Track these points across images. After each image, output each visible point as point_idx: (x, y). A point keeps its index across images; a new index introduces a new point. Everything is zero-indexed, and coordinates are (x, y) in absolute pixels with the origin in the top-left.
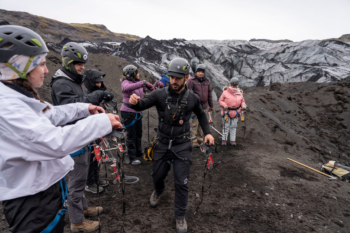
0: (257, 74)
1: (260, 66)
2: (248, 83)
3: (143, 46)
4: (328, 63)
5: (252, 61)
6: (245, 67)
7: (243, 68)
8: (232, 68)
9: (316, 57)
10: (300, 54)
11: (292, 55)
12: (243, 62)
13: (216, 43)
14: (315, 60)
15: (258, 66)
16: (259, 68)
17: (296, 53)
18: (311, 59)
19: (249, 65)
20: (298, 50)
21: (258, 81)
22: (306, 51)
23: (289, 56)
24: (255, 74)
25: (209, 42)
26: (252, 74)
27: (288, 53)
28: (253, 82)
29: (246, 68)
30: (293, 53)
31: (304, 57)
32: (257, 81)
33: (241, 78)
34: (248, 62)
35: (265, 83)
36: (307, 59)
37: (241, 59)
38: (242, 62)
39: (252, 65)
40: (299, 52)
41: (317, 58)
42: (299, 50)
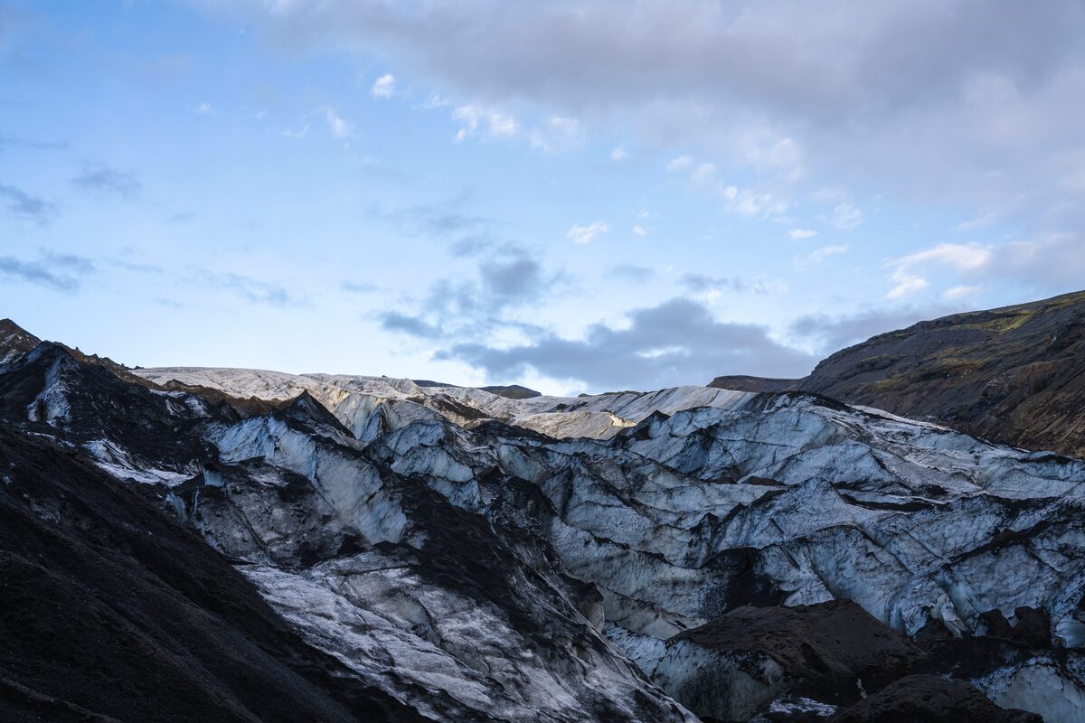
0: (680, 539)
1: (677, 500)
2: (663, 589)
3: (72, 374)
4: (902, 485)
5: (619, 471)
6: (595, 504)
7: (577, 510)
8: (537, 507)
9: (829, 457)
10: (737, 445)
11: (695, 449)
12: (577, 480)
13: (290, 387)
14: (830, 470)
15: (664, 498)
16: (674, 507)
17: (714, 439)
18: (804, 464)
19: (614, 494)
20: (717, 425)
21: (727, 574)
22: (763, 431)
23: (682, 451)
24: (664, 539)
25: (251, 381)
26: (649, 536)
27: (674, 439)
28: (697, 579)
29: (600, 509)
30: (698, 438)
31: (762, 457)
32: (720, 577)
33: (616, 563)
34: (603, 475)
35: (780, 582)
36: (783, 467)
37: (553, 465)
38: (570, 476)
39: (631, 493)
40: (727, 433)
41: (834, 461)
42: (726, 428)
